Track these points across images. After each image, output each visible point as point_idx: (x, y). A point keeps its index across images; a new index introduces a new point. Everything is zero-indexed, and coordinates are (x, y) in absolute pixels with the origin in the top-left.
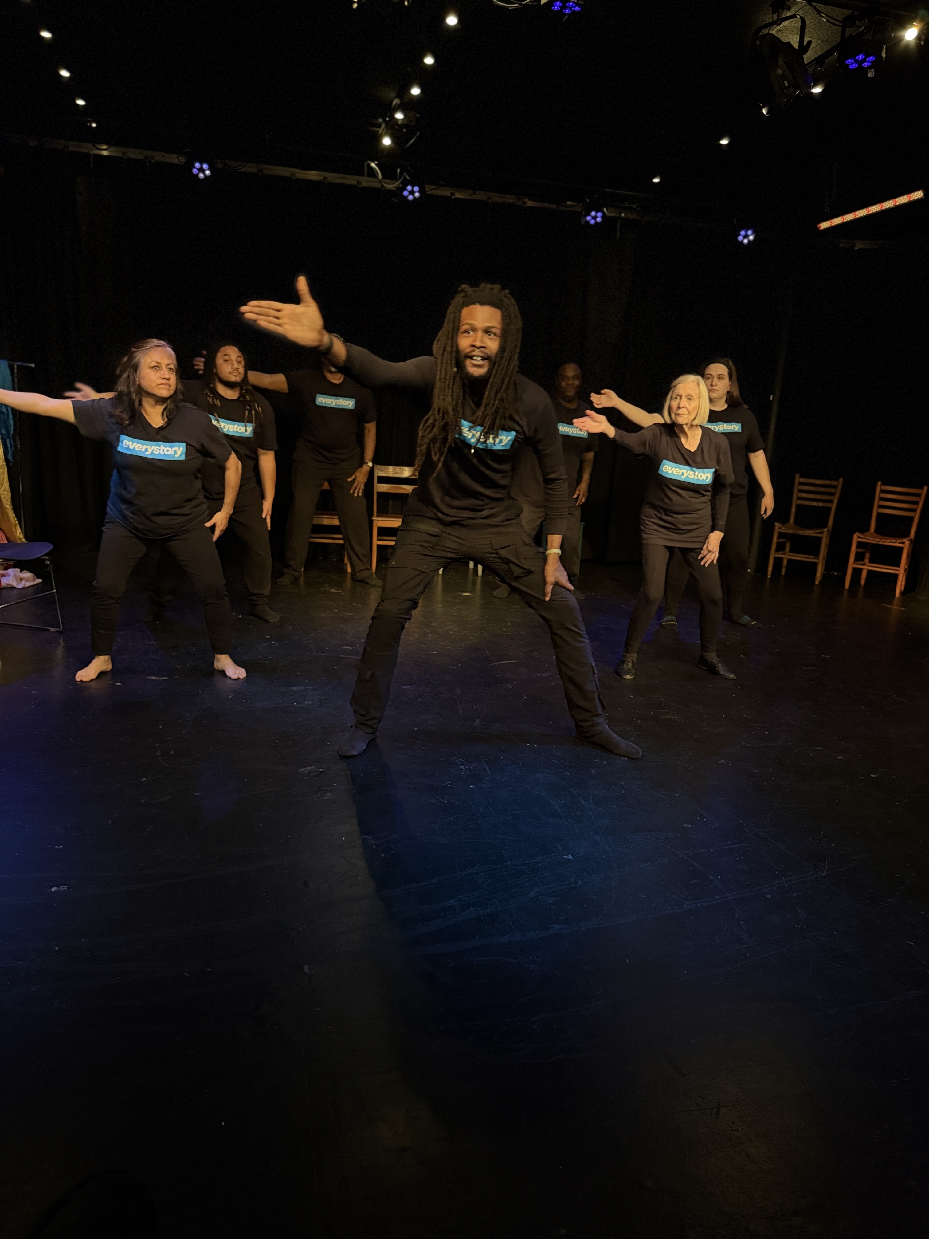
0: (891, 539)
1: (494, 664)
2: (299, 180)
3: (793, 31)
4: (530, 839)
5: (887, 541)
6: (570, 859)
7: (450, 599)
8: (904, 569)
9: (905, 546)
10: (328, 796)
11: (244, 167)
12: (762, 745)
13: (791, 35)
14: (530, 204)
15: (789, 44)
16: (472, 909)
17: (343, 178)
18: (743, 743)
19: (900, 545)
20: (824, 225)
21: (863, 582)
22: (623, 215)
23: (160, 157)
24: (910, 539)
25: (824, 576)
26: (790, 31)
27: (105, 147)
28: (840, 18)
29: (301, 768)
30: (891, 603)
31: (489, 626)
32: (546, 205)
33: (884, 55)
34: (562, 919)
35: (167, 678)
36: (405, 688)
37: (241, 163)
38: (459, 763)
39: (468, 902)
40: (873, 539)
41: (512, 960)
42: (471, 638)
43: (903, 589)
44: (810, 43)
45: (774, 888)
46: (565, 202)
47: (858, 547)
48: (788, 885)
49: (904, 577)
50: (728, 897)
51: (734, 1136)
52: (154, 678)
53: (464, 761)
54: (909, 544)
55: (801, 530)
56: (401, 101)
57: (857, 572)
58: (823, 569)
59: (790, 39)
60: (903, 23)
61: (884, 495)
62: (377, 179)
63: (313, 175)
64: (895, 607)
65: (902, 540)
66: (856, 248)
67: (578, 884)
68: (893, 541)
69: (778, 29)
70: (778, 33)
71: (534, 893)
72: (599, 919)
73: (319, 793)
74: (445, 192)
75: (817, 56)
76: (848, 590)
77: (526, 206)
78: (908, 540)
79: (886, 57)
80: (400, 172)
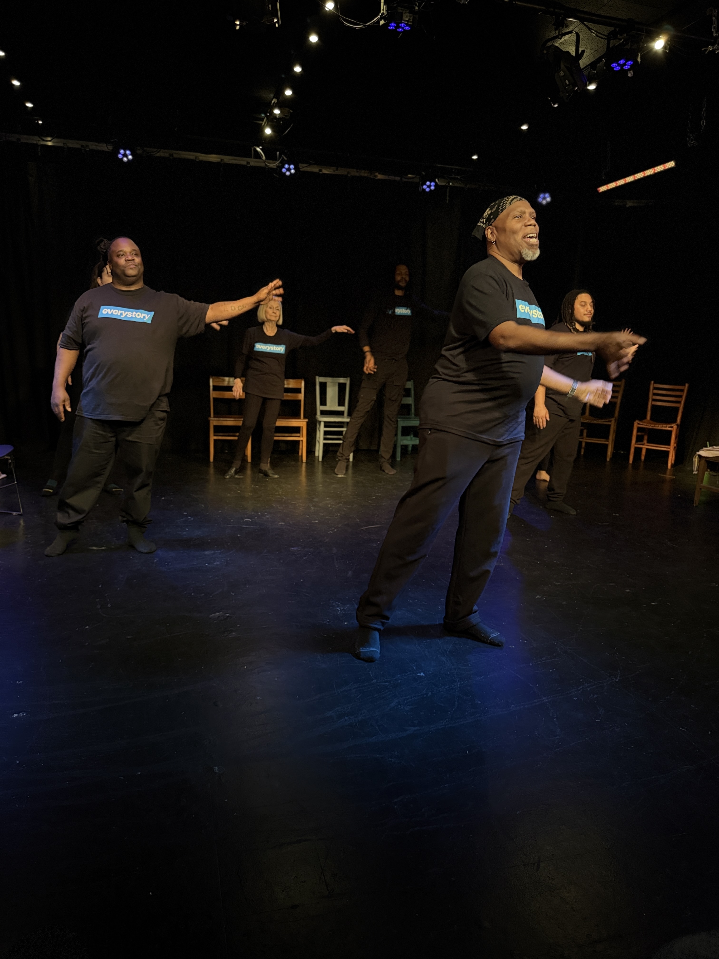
0: (663, 425)
1: (362, 528)
2: (201, 162)
3: (572, 44)
4: (392, 662)
5: (660, 426)
6: (423, 676)
7: (328, 480)
8: (673, 448)
9: (673, 429)
10: (233, 635)
11: (159, 152)
12: (568, 583)
13: (571, 46)
14: (380, 177)
15: (568, 53)
16: (346, 718)
17: (234, 159)
18: (554, 582)
19: (670, 429)
20: (602, 189)
21: (643, 458)
22: (451, 184)
23: (93, 146)
24: (677, 424)
25: (614, 455)
26: (570, 44)
27: (49, 139)
28: (606, 33)
29: (212, 614)
30: (665, 473)
31: (358, 499)
32: (392, 178)
33: (639, 60)
34: (416, 722)
35: (105, 548)
36: (293, 550)
37: (156, 149)
38: (336, 606)
39: (343, 712)
40: (649, 425)
41: (377, 756)
42: (345, 509)
43: (673, 462)
44: (583, 52)
45: (579, 692)
46: (407, 175)
47: (638, 431)
48: (590, 689)
49: (674, 453)
50: (544, 700)
51: (551, 884)
52: (95, 548)
53: (340, 604)
54: (676, 428)
55: (595, 420)
56: (278, 100)
57: (638, 451)
58: (613, 450)
59: (570, 49)
60: (652, 36)
61: (656, 391)
62: (260, 160)
63: (213, 158)
64: (668, 476)
65: (671, 424)
66: (628, 206)
67: (429, 695)
68: (664, 426)
69: (560, 42)
70: (560, 45)
71: (394, 703)
72: (445, 721)
73: (226, 633)
74: (315, 169)
75: (591, 62)
76: (632, 464)
77: (376, 178)
78: (675, 425)
79: (640, 62)
80: (279, 154)
